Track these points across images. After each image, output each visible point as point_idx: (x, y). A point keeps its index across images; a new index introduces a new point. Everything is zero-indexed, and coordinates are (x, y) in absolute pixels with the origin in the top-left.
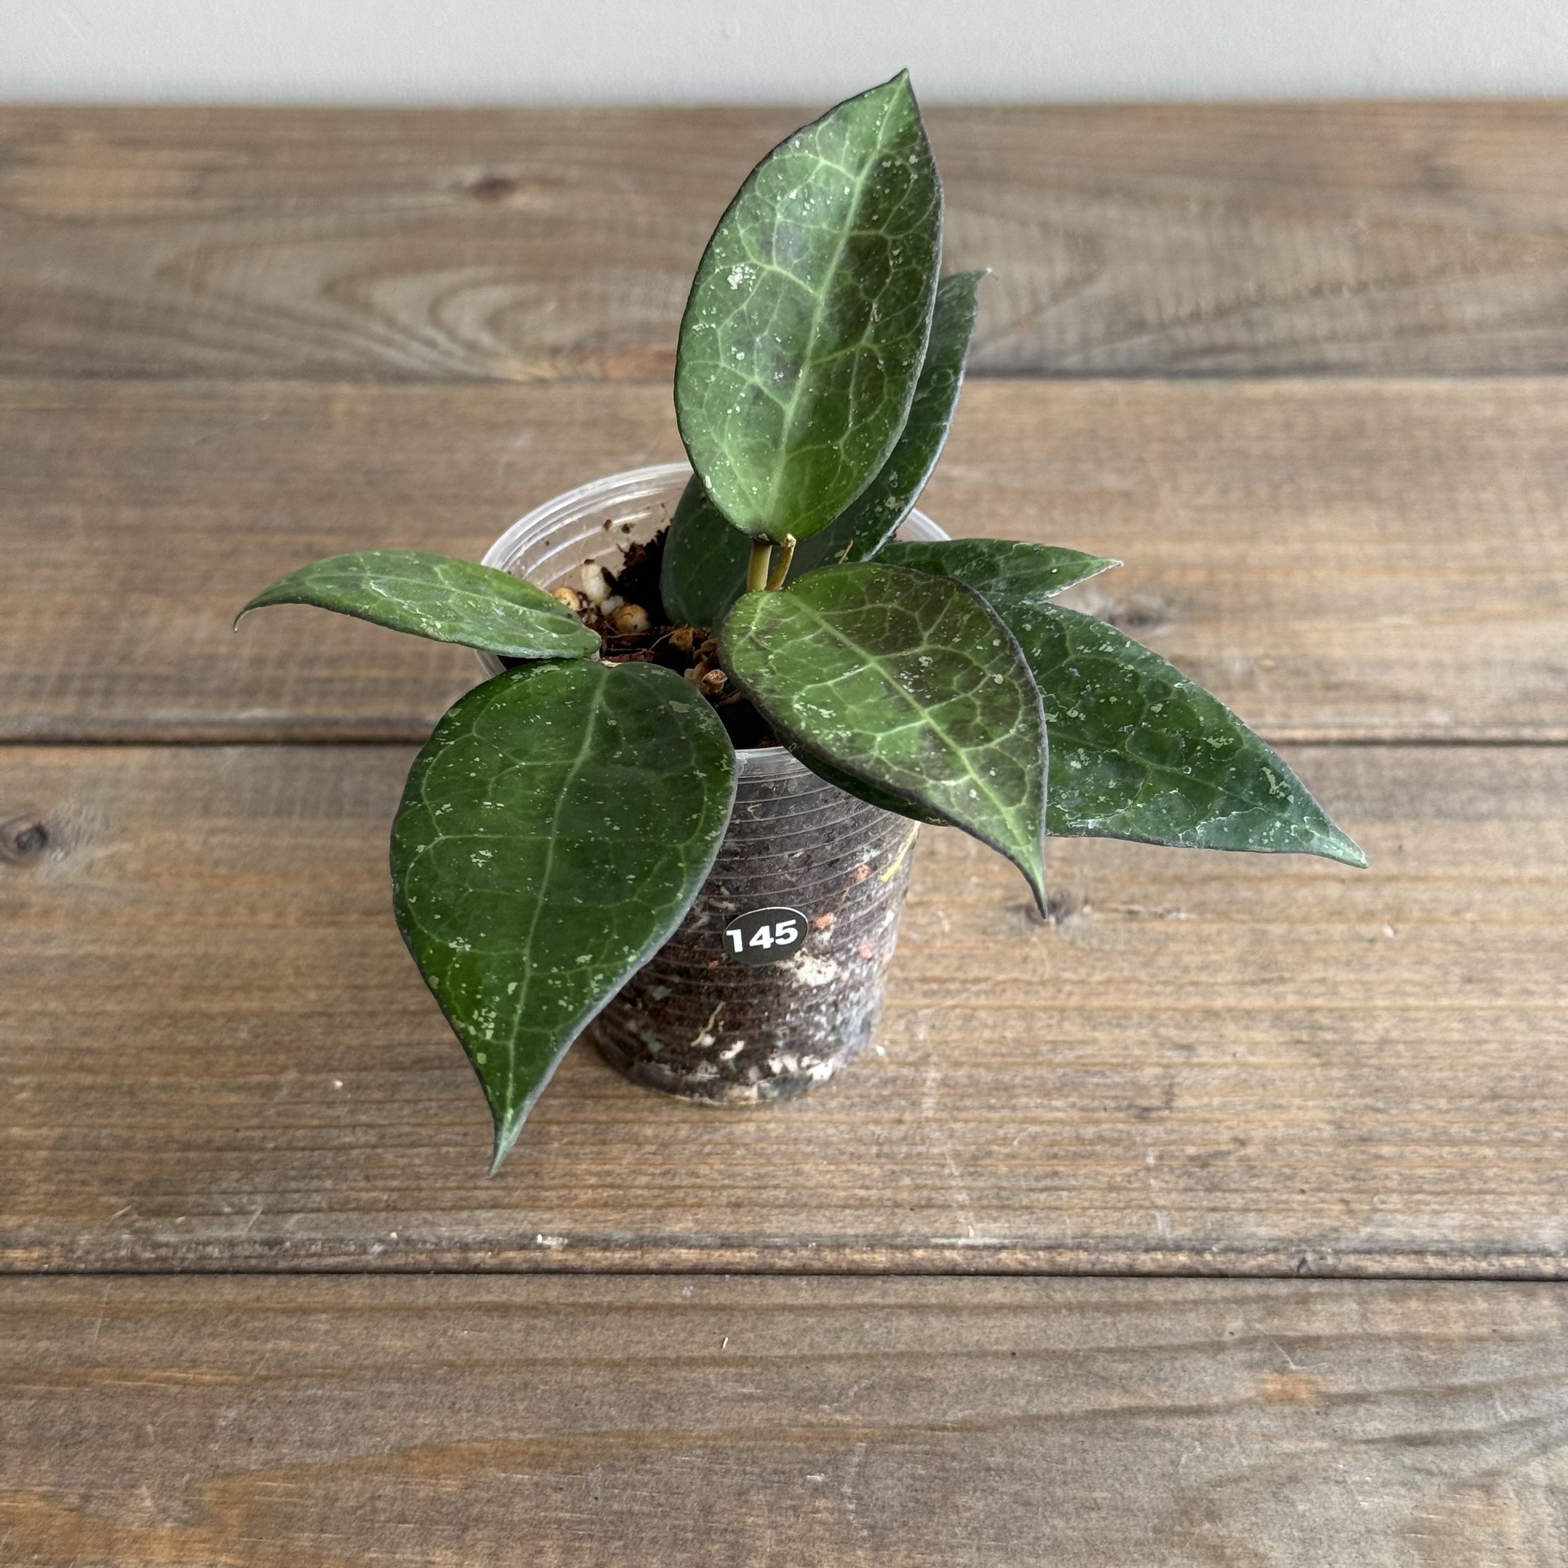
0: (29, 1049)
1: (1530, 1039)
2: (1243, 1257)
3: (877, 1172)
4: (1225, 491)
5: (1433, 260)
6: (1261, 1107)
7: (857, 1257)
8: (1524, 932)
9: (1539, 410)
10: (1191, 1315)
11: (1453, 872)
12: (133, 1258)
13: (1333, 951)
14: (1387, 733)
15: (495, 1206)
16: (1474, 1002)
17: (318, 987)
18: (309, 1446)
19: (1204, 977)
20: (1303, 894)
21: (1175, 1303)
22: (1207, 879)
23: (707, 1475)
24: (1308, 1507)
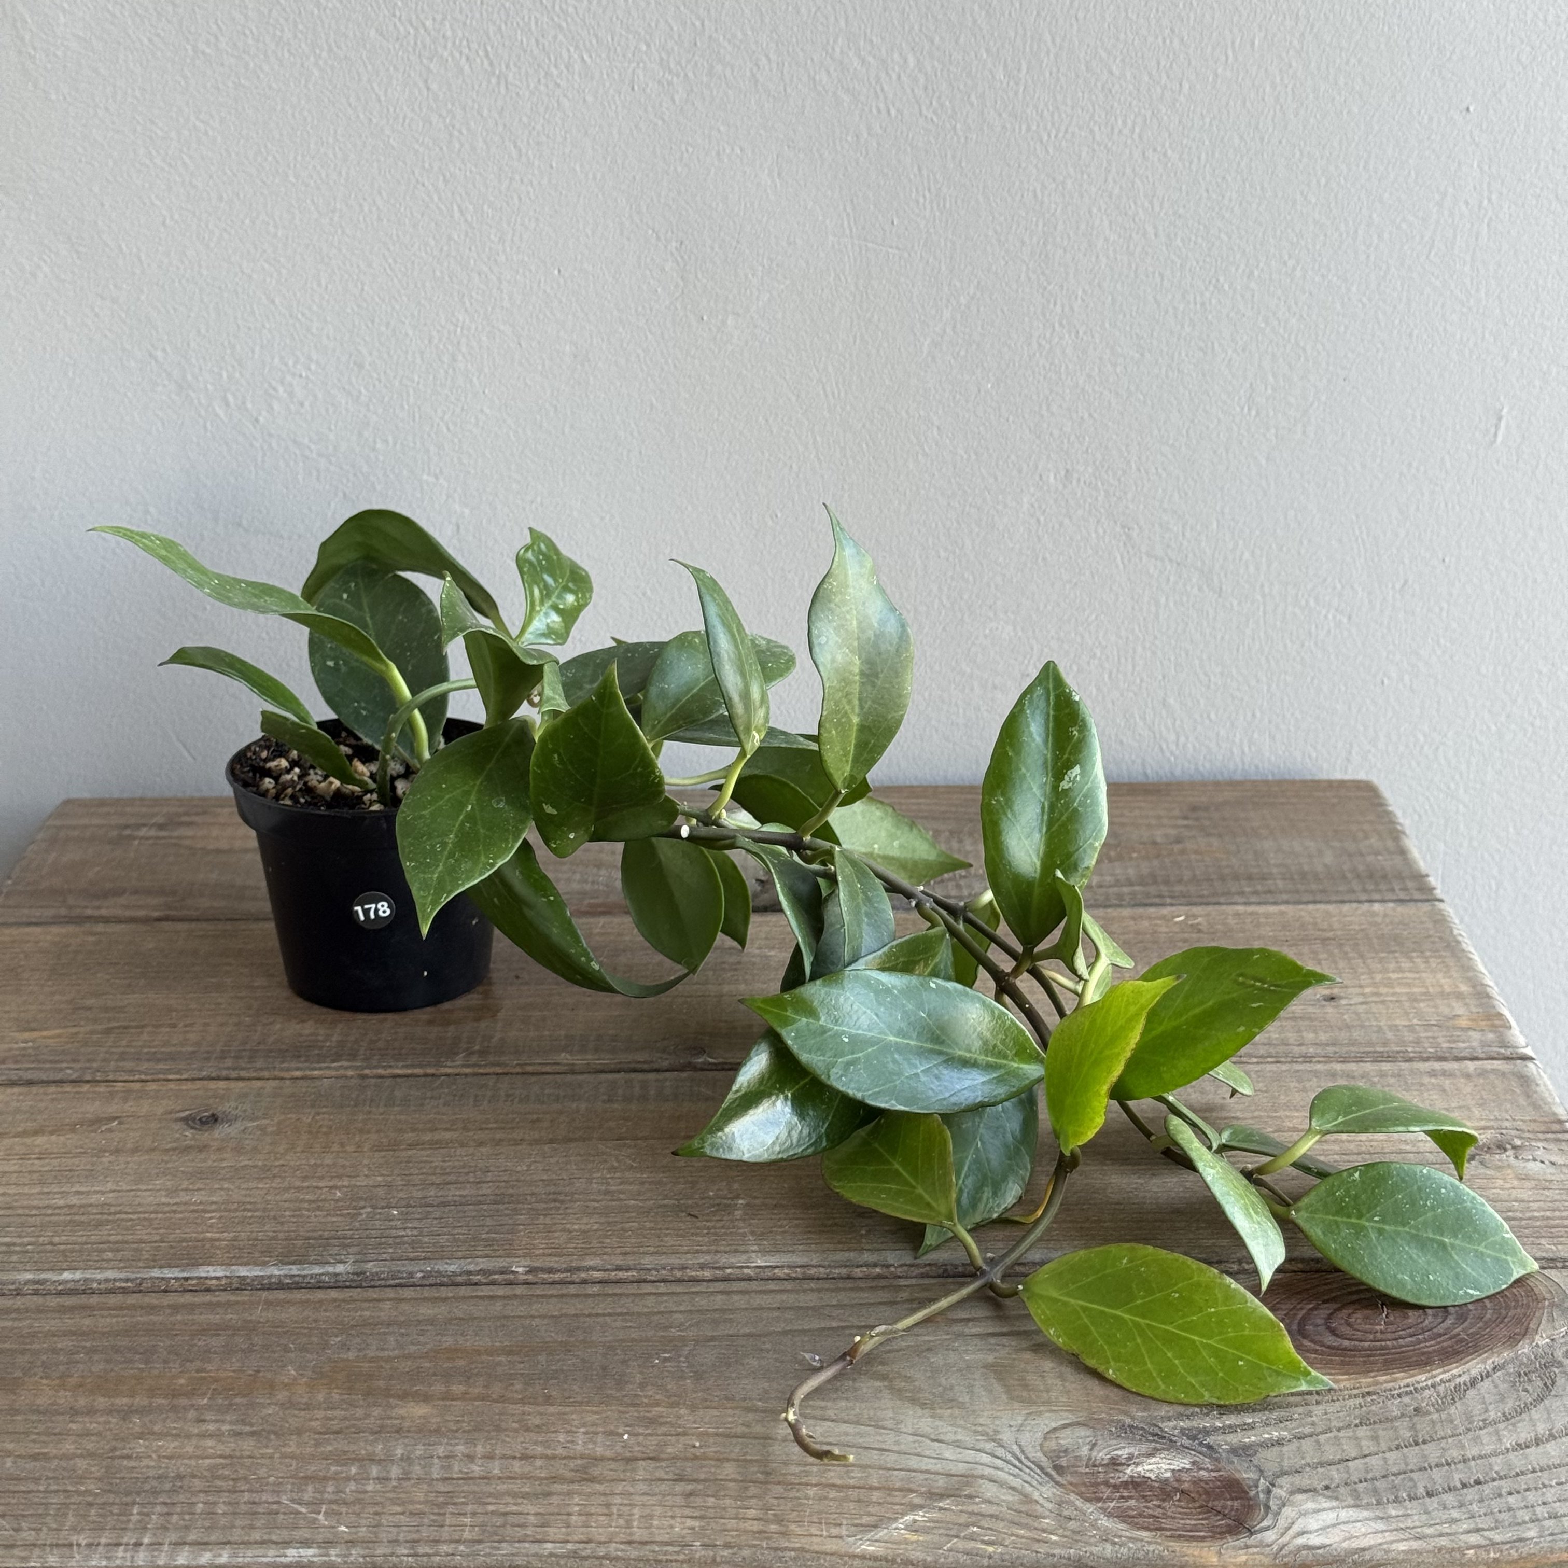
0: (213, 1203)
3: (706, 1239)
7: (693, 1274)
10: (880, 1293)
12: (280, 1282)
15: (487, 1256)
17: (382, 1175)
18: (383, 1349)
21: (871, 1289)
23: (604, 1355)
24: (937, 1359)
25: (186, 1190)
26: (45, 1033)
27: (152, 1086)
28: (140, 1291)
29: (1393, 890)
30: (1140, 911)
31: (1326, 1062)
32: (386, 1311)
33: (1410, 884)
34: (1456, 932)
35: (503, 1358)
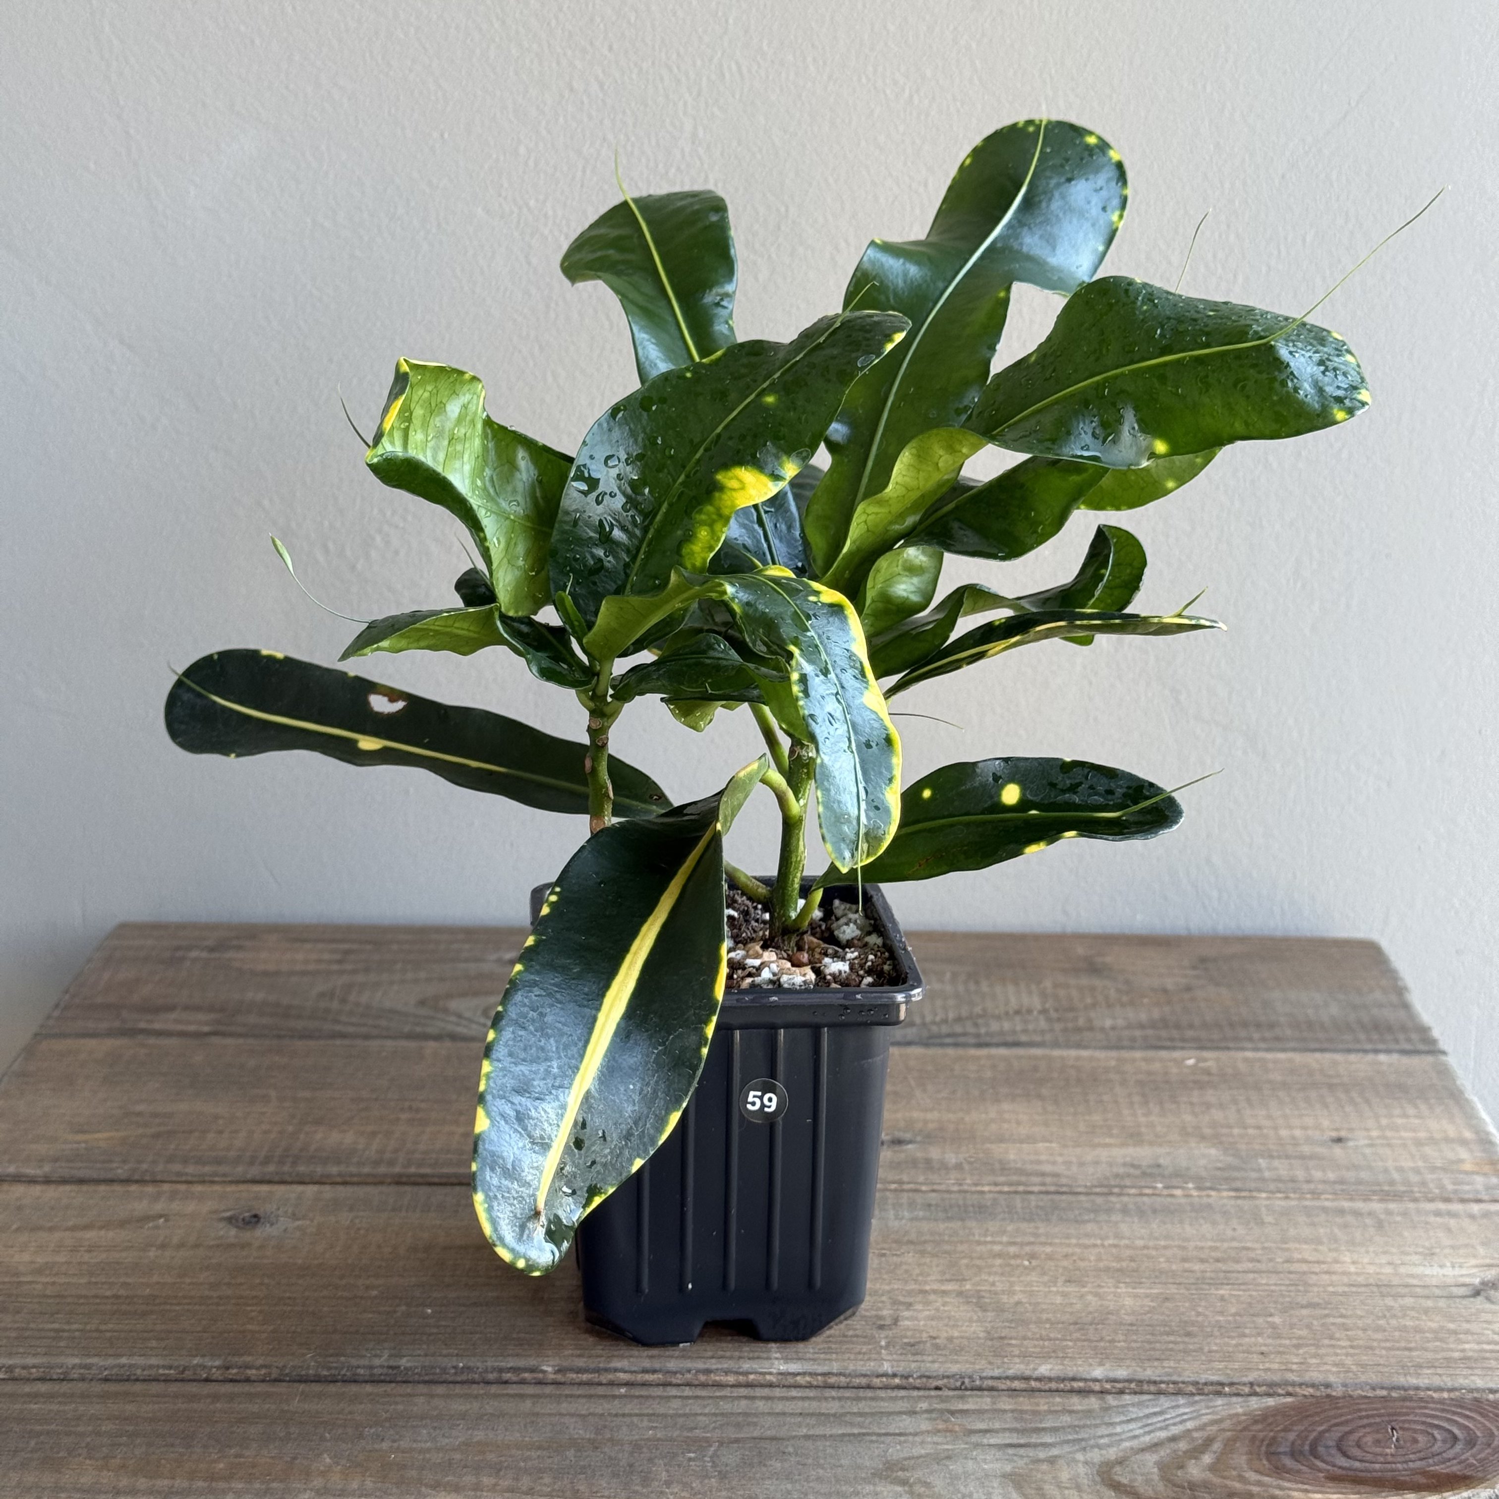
1: (1099, 1303)
2: (930, 1381)
4: (954, 1092)
5: (1089, 1000)
6: (947, 1325)
7: (717, 1378)
8: (1101, 1265)
9: (1143, 1064)
10: (900, 1402)
11: (1067, 1241)
12: (317, 1374)
13: (994, 1269)
14: (1036, 1189)
16: (1070, 1289)
17: (417, 1276)
18: (415, 1442)
19: (920, 1278)
20: (979, 1248)
21: (891, 1398)
22: (925, 1242)
23: (631, 1453)
24: (955, 1467)
25: (229, 1284)
26: (97, 1136)
27: (199, 1188)
28: (182, 1380)
29: (1397, 1041)
30: (1151, 1054)
31: (1333, 1200)
32: (420, 1404)
33: (1414, 1036)
34: (1458, 1082)
35: (534, 1454)
